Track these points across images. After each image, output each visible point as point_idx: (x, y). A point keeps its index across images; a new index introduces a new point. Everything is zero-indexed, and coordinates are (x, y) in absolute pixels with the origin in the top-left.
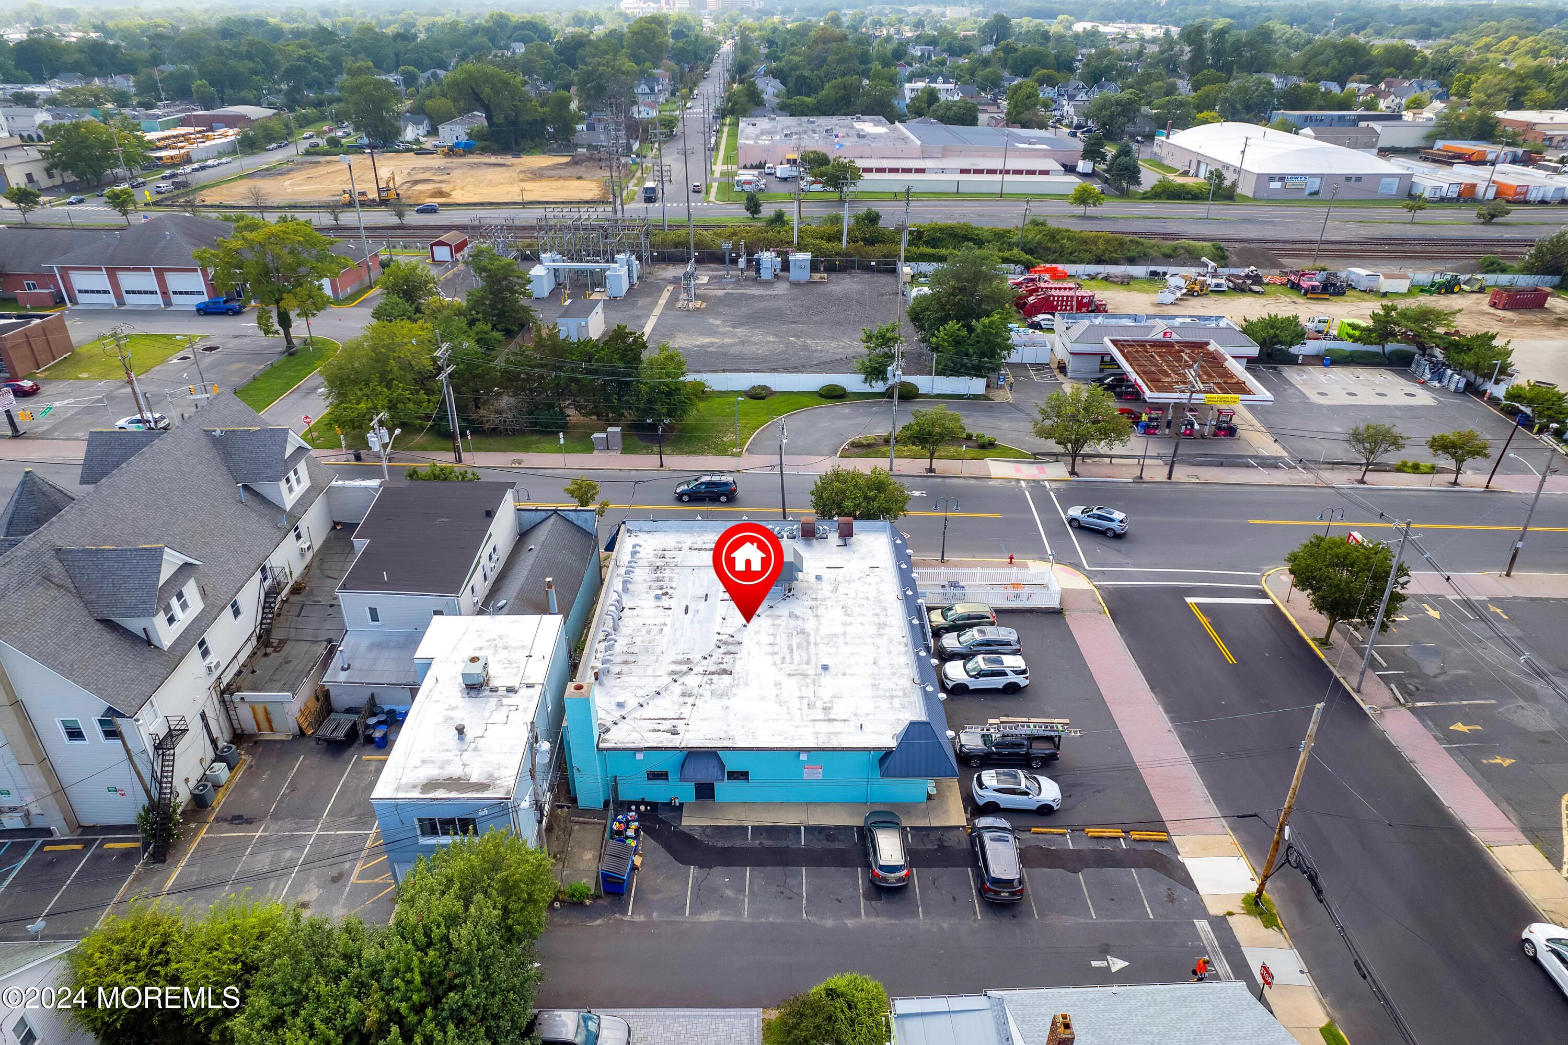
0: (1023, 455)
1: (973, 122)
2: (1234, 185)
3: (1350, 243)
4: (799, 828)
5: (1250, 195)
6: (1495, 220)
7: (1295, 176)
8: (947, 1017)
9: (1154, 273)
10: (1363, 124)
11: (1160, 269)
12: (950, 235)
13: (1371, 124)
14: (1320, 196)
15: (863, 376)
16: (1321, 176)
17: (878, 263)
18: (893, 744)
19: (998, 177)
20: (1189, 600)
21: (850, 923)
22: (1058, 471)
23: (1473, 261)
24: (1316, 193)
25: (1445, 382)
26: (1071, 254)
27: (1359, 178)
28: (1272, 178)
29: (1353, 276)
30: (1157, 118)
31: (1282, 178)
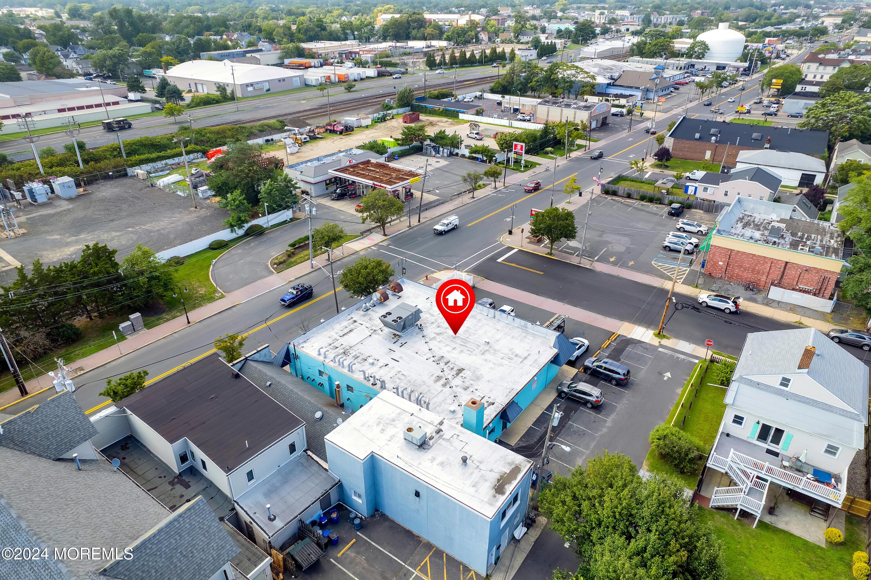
0: (356, 237)
1: (19, 79)
2: (233, 92)
3: (315, 109)
4: (543, 412)
5: (241, 96)
6: (352, 89)
7: (257, 83)
8: (738, 395)
9: (267, 141)
10: (248, 55)
11: (269, 138)
12: (141, 145)
13: (253, 55)
14: (271, 91)
15: (229, 230)
16: (268, 81)
17: (113, 172)
18: (556, 351)
19: (103, 109)
20: (499, 260)
21: (608, 424)
22: (377, 238)
23: (379, 106)
24: (268, 90)
25: (441, 154)
26: (216, 141)
27: (284, 80)
28: (247, 85)
29: (348, 122)
30: (140, 63)
31: (252, 85)
